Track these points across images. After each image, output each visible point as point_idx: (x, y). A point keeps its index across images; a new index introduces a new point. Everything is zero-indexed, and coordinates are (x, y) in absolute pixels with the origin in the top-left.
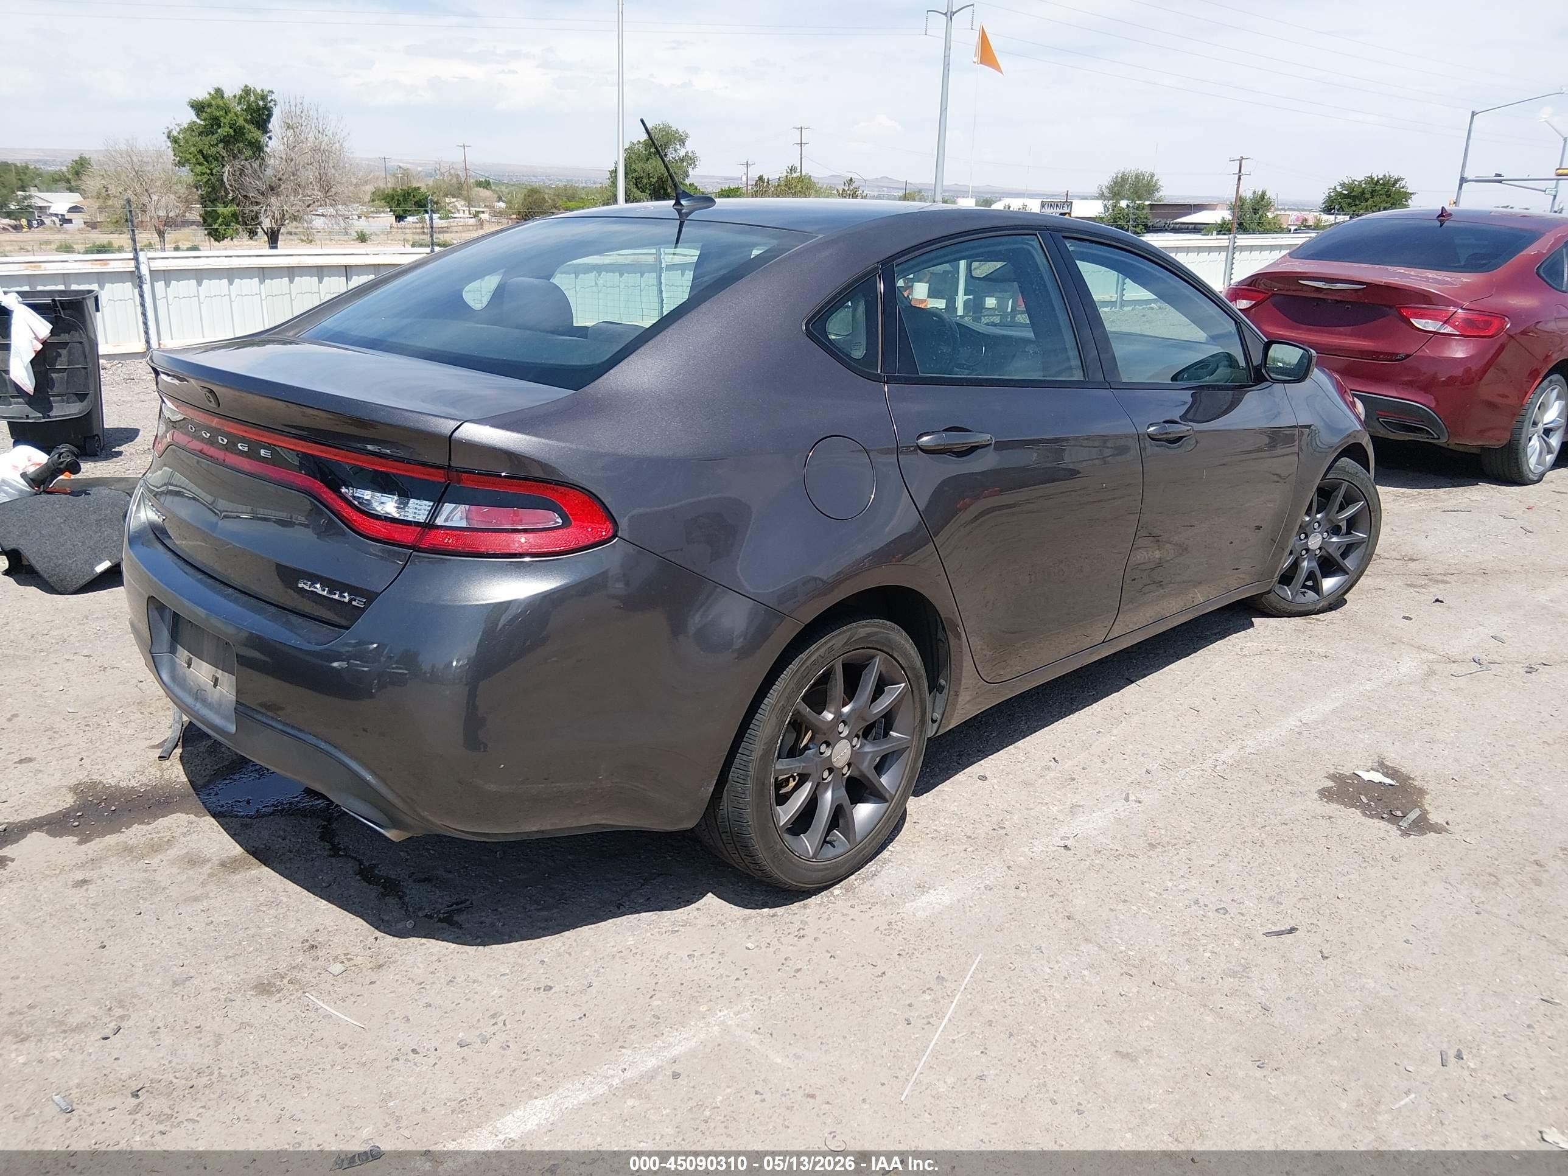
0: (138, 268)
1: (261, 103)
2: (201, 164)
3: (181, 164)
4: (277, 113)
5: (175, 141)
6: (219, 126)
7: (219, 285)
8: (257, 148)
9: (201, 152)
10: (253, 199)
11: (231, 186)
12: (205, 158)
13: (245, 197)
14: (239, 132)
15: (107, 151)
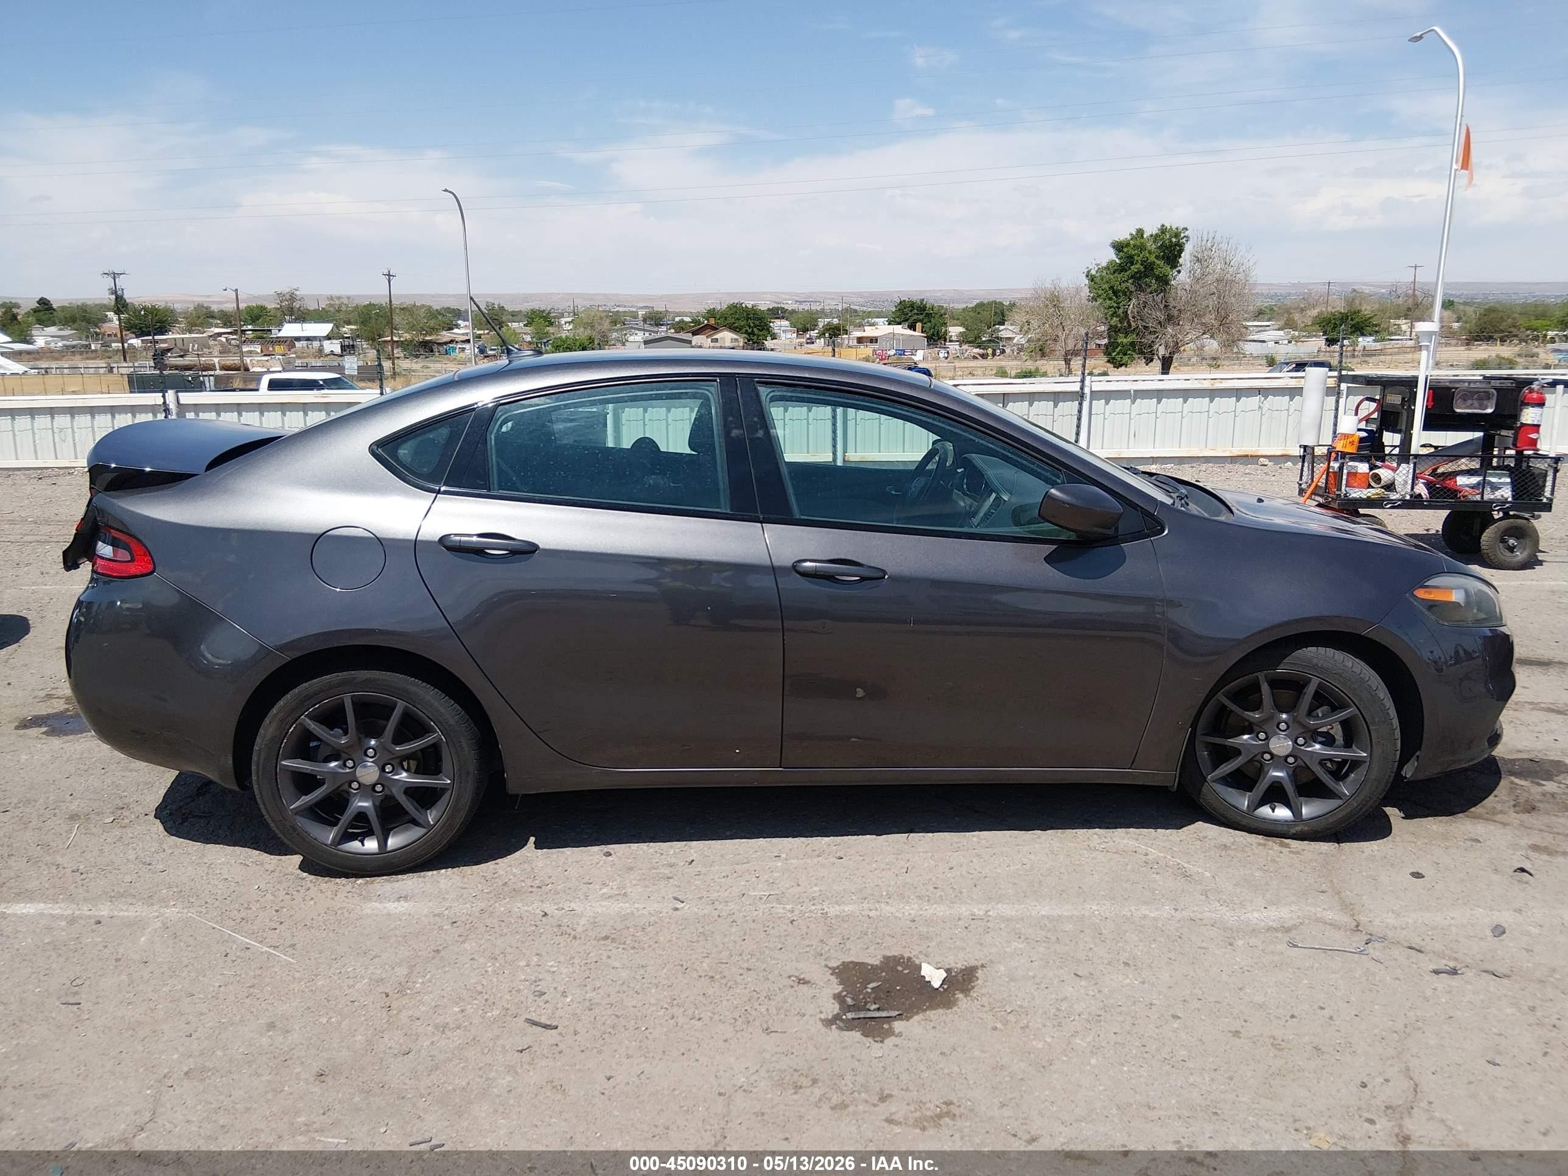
0: (1082, 388)
1: (1174, 240)
2: (1110, 299)
3: (1094, 299)
4: (1188, 249)
5: (1092, 279)
6: (1132, 264)
7: (1151, 403)
8: (1164, 281)
9: (1112, 288)
10: (1151, 329)
11: (1134, 317)
12: (1115, 293)
13: (1146, 328)
14: (1149, 268)
15: (1034, 289)
